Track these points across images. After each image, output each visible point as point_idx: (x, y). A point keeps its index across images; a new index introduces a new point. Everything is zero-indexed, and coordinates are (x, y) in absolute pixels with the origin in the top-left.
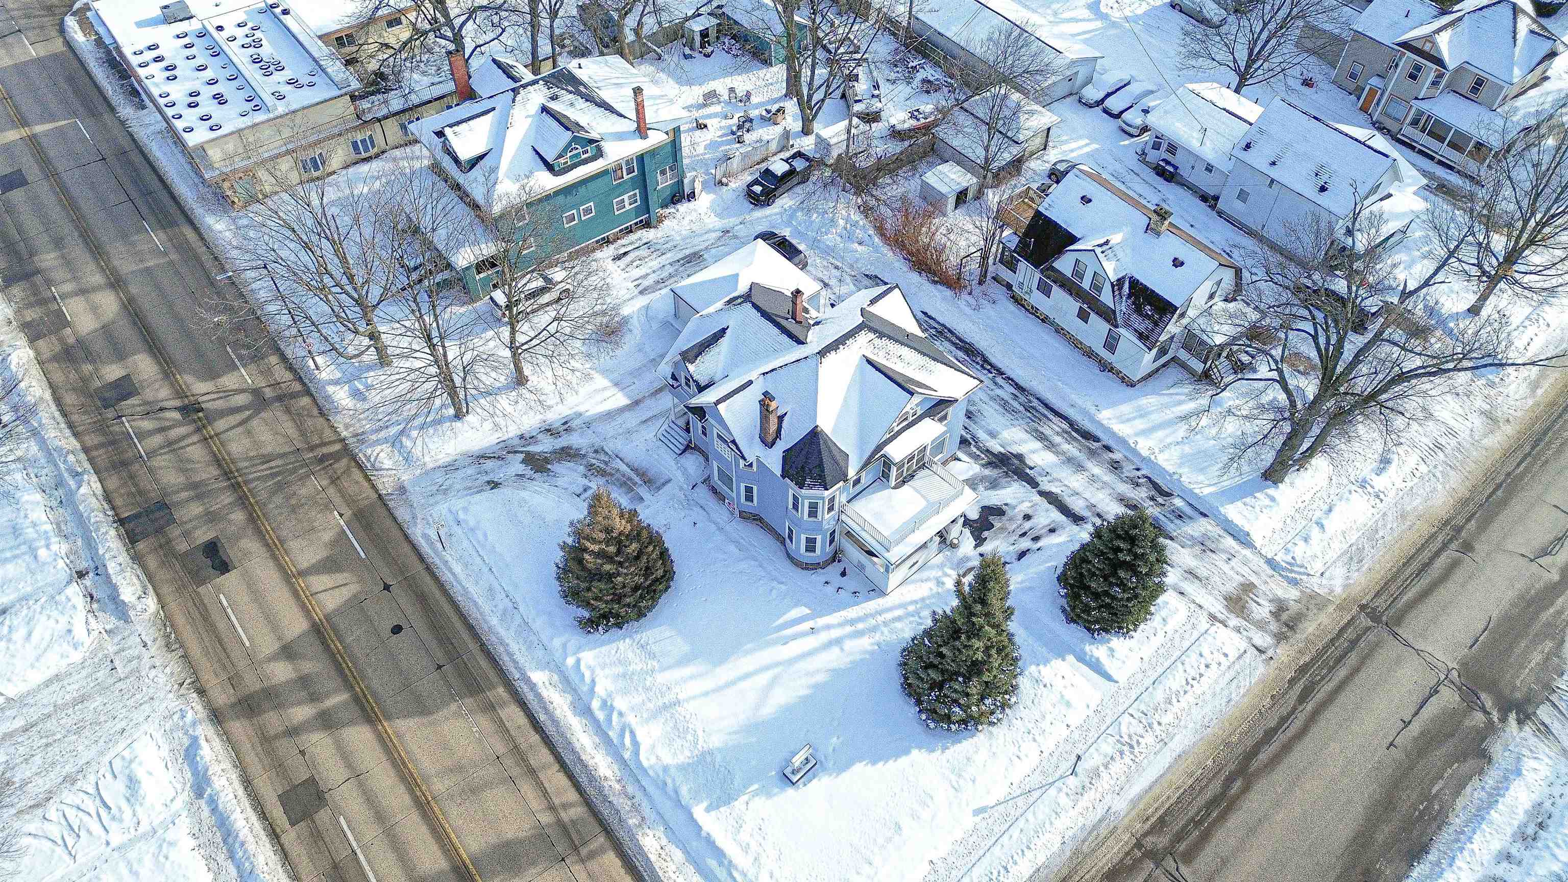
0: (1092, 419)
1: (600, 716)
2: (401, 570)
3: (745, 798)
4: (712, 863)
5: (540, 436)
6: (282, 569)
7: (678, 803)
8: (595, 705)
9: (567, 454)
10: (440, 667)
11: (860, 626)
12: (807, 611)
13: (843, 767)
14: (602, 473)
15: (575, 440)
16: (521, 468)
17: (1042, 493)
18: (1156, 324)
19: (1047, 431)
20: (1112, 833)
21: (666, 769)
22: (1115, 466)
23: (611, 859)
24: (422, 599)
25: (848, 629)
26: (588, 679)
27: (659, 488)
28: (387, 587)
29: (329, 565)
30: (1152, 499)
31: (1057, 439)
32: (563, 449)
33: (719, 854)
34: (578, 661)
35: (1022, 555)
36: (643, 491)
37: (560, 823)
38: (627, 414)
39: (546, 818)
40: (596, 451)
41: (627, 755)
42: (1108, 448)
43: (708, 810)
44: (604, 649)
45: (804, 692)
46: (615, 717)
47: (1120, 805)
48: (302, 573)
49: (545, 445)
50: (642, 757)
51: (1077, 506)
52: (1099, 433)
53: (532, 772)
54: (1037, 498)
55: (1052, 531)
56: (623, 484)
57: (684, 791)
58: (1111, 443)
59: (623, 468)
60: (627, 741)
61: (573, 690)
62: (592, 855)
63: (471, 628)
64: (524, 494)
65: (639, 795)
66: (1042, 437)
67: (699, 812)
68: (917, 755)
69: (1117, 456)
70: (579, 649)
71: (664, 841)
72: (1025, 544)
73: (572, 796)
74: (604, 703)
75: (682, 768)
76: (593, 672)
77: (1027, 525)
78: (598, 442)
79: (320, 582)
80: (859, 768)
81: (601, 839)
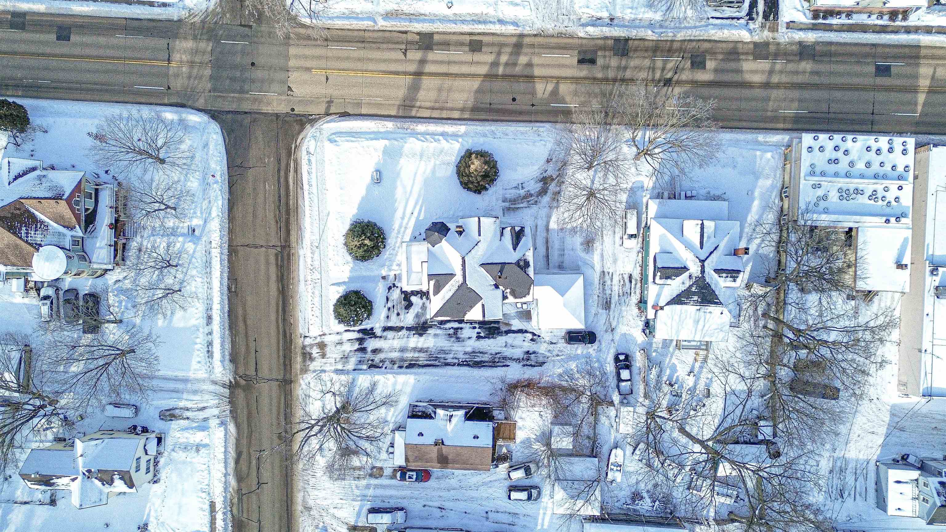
1: (437, 137)
2: (537, 113)
3: (381, 156)
4: (372, 136)
5: (558, 189)
6: (566, 78)
7: (394, 139)
8: (441, 138)
9: (543, 192)
10: (490, 104)
13: (368, 190)
14: (525, 197)
15: (547, 199)
16: (549, 173)
17: (402, 328)
19: (422, 355)
21: (406, 143)
22: (393, 362)
23: (394, 113)
24: (521, 113)
26: (450, 141)
27: (503, 210)
28: (533, 105)
29: (555, 93)
30: (372, 360)
31: (416, 355)
32: (547, 192)
33: (372, 139)
34: (458, 142)
35: (387, 299)
36: (507, 204)
37: (414, 107)
38: (545, 223)
39: (418, 104)
40: (536, 202)
41: (419, 136)
42: (401, 367)
43: (386, 145)
44: (456, 152)
45: (396, 196)
46: (432, 140)
48: (558, 83)
49: (552, 187)
50: (414, 139)
51: (390, 334)
52: (408, 370)
54: (402, 325)
55: (388, 317)
56: (515, 200)
57: (396, 143)
58: (402, 370)
59: (521, 205)
60: (422, 138)
61: (451, 136)
62: (399, 109)
63: (497, 121)
64: (536, 167)
65: (406, 132)
66: (422, 350)
67: (386, 142)
68: (355, 211)
69: (396, 366)
70: (462, 145)
71: (388, 129)
72: (390, 304)
73: (419, 115)
74: (439, 140)
75: (402, 147)
76: (451, 144)
77: (396, 312)
78: (539, 205)
79: (550, 87)
80: (363, 192)
81: (401, 114)
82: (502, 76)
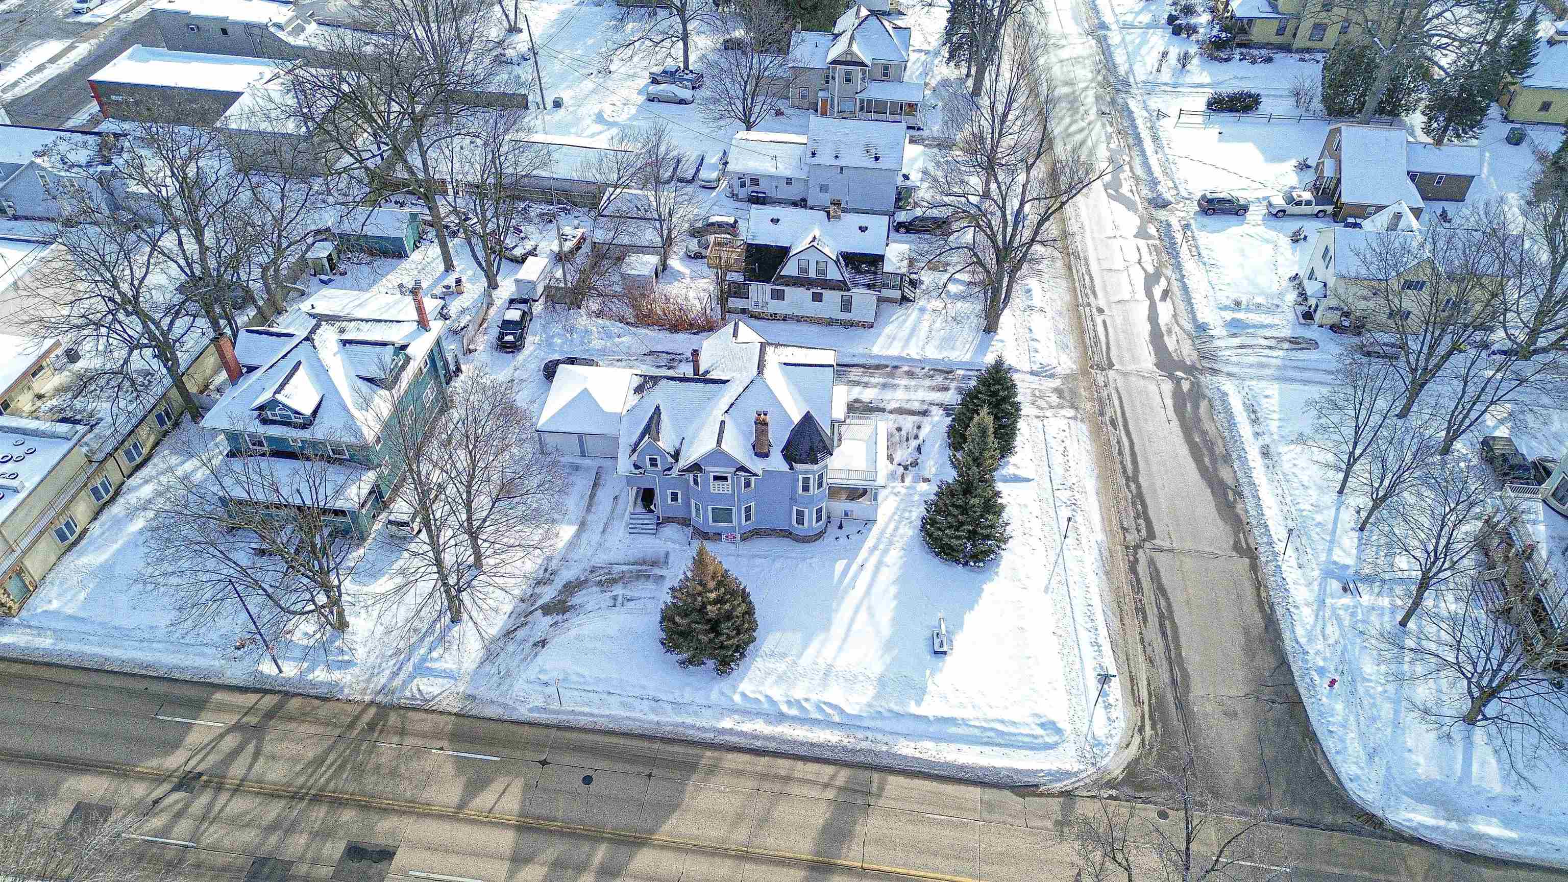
0: (872, 357)
1: (794, 712)
2: (538, 745)
3: (930, 682)
4: (953, 730)
5: (538, 590)
6: (440, 817)
7: (898, 715)
8: (784, 708)
9: (571, 588)
10: (650, 776)
11: (881, 547)
12: (845, 561)
14: (614, 581)
15: (568, 575)
16: (549, 620)
17: (891, 412)
18: (875, 273)
19: (858, 379)
20: (1110, 552)
21: (870, 705)
22: (911, 374)
23: (893, 780)
24: (580, 749)
25: (877, 554)
26: (762, 699)
27: (666, 563)
28: (544, 763)
29: (475, 786)
30: (946, 379)
31: (865, 379)
32: (564, 586)
33: (952, 721)
34: (744, 695)
35: (919, 449)
36: (656, 571)
37: (840, 789)
38: (585, 536)
39: (830, 794)
40: (592, 572)
41: (837, 719)
42: (896, 367)
43: (918, 703)
44: (750, 674)
45: (894, 604)
46: (804, 704)
47: (1100, 536)
48: (461, 806)
49: (548, 594)
50: (849, 710)
51: (916, 406)
52: (884, 362)
53: (787, 779)
54: (892, 416)
55: (919, 427)
56: (638, 577)
57: (893, 706)
58: (896, 364)
59: (625, 568)
60: (828, 710)
61: (758, 714)
62: (881, 789)
63: (641, 736)
64: (573, 632)
65: (869, 734)
66: (857, 383)
67: (915, 709)
68: (988, 588)
69: (906, 368)
70: (734, 688)
71: (913, 745)
72: (914, 444)
73: (829, 770)
74: (789, 703)
75: (878, 696)
76: (761, 693)
77: (904, 433)
78: (586, 565)
79: (485, 800)
80: (969, 618)
81: (876, 776)
82: (602, 839)
